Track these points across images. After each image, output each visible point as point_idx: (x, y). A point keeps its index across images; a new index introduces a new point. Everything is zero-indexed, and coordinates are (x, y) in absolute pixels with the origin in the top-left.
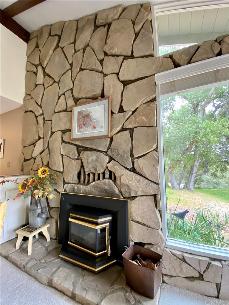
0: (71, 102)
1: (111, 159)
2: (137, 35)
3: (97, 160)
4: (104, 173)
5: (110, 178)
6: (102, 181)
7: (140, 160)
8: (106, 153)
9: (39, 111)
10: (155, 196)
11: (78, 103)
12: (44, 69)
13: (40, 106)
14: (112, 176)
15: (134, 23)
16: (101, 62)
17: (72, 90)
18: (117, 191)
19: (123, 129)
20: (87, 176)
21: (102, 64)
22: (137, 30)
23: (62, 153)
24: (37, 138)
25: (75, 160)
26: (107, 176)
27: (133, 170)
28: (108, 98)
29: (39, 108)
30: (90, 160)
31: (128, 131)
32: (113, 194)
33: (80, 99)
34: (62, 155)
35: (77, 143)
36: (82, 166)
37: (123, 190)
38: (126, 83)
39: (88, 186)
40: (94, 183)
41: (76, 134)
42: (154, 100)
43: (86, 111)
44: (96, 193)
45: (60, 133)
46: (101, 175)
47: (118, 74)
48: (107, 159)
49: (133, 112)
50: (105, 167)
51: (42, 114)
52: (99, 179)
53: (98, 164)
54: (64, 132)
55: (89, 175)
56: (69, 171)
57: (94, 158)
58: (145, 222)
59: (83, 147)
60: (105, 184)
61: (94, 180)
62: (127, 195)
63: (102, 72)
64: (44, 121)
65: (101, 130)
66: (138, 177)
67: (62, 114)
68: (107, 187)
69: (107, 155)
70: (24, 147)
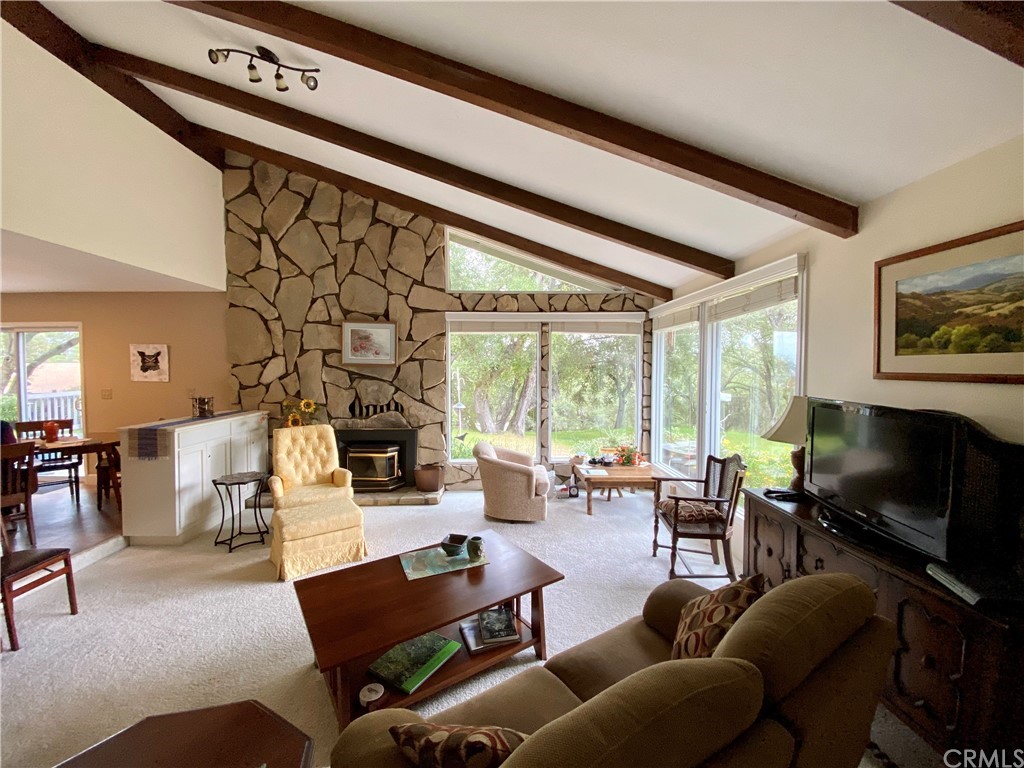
0: (336, 314)
1: (397, 389)
2: (429, 259)
3: (379, 391)
4: (388, 406)
5: (396, 409)
6: (386, 414)
7: (430, 392)
8: (391, 383)
9: (271, 314)
10: (441, 423)
11: (348, 316)
12: (275, 244)
13: (273, 305)
14: (399, 408)
15: (425, 243)
16: (384, 273)
17: (337, 296)
18: (404, 421)
19: (411, 359)
20: (364, 410)
21: (385, 277)
22: (429, 254)
23: (324, 380)
24: (270, 355)
25: (346, 389)
26: (393, 407)
27: (422, 401)
28: (395, 322)
29: (272, 308)
30: (370, 390)
31: (417, 362)
32: (400, 425)
33: (352, 312)
34: (324, 383)
35: (351, 369)
36: (357, 397)
37: (411, 420)
38: (415, 310)
39: (368, 420)
40: (376, 416)
41: (349, 357)
42: (443, 334)
43: (365, 332)
44: (379, 427)
45: (319, 354)
46: (385, 408)
47: (406, 298)
48: (393, 389)
49: (423, 343)
50: (390, 398)
51: (279, 318)
52: (382, 411)
53: (380, 395)
54: (326, 352)
55: (367, 408)
56: (338, 404)
57: (376, 388)
58: (432, 446)
59: (357, 374)
60: (391, 416)
61: (375, 413)
62: (416, 425)
63: (384, 287)
64: (285, 331)
65: (386, 358)
66: (428, 408)
67: (322, 327)
68: (393, 419)
69: (393, 385)
70: (235, 366)
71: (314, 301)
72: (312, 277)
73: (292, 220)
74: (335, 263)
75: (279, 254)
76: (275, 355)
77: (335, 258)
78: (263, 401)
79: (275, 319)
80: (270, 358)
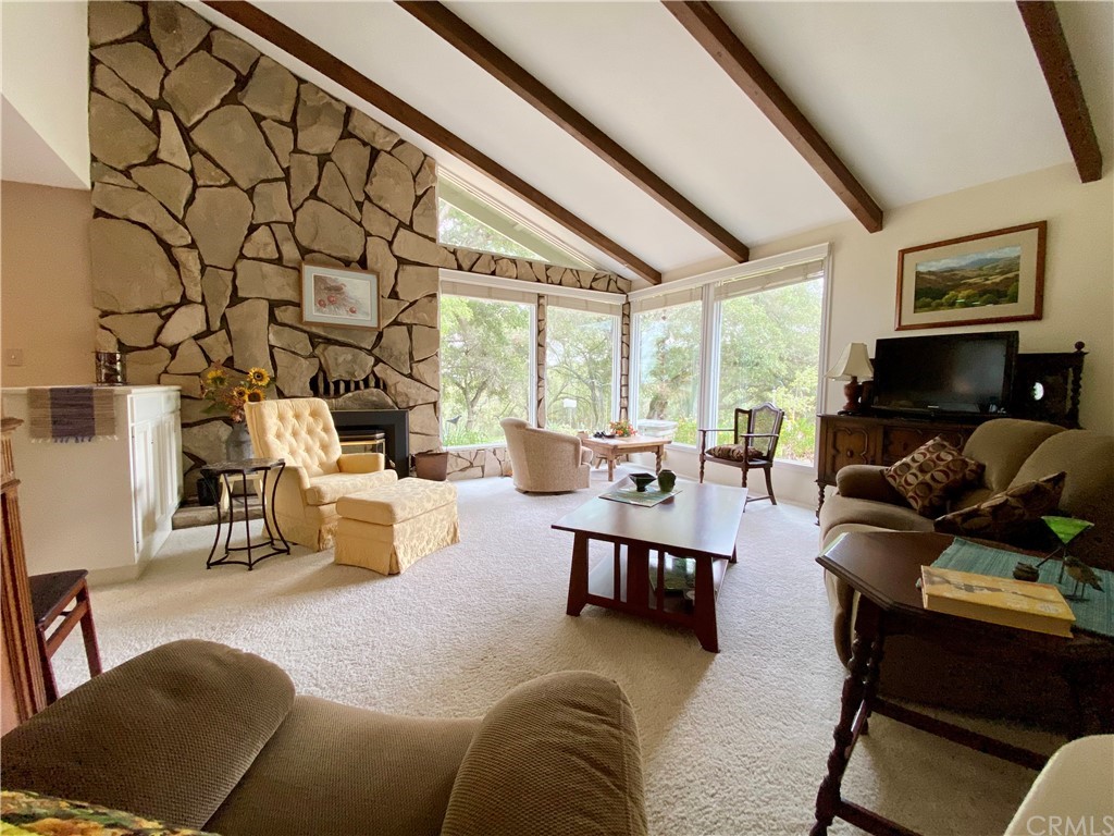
0: (290, 252)
1: (378, 361)
2: (418, 199)
3: (354, 361)
4: (366, 381)
5: (377, 386)
6: (364, 392)
7: (421, 364)
8: (370, 352)
9: (177, 237)
10: (435, 404)
11: (307, 257)
13: (182, 222)
14: (381, 384)
15: (414, 178)
16: (360, 205)
17: (292, 226)
18: (390, 402)
19: (396, 323)
20: (332, 387)
21: (361, 211)
22: (420, 193)
23: (273, 343)
24: (178, 300)
25: (306, 358)
26: (372, 384)
27: (410, 376)
28: (373, 272)
29: (182, 228)
30: (341, 360)
31: (405, 328)
32: (385, 405)
33: (315, 252)
34: (271, 347)
35: (314, 330)
36: (321, 368)
37: (399, 400)
38: (402, 261)
39: (340, 400)
40: (350, 394)
41: (312, 313)
42: (434, 296)
43: (335, 281)
44: (355, 408)
45: (264, 306)
46: (362, 383)
47: (390, 243)
48: (371, 360)
49: (412, 304)
50: (368, 371)
51: (193, 245)
52: (357, 387)
53: (356, 367)
54: (273, 305)
55: (337, 384)
56: (294, 377)
57: (349, 357)
58: (424, 431)
59: (320, 337)
60: (372, 394)
61: (348, 390)
62: (404, 405)
63: (360, 224)
64: (204, 268)
65: (366, 317)
66: (419, 384)
67: (267, 267)
68: (374, 398)
69: (372, 355)
70: (105, 314)
71: (253, 228)
72: (250, 192)
73: (217, 102)
74: (287, 179)
75: (192, 149)
76: (185, 301)
77: (287, 171)
78: (166, 372)
79: (187, 246)
80: (177, 307)
